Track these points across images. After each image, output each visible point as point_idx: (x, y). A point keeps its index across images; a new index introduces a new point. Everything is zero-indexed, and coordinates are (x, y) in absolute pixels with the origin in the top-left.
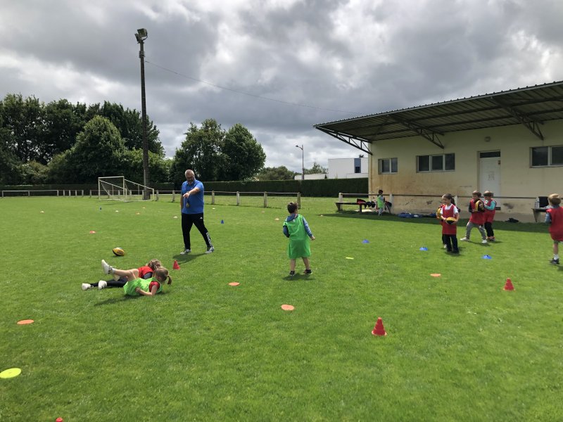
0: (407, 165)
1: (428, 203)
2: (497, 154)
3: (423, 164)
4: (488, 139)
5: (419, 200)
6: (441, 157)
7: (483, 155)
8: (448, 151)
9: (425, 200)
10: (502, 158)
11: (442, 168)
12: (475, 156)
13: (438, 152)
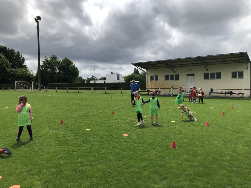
0: (161, 78)
1: (169, 91)
2: (193, 75)
3: (167, 78)
4: (190, 70)
5: (166, 90)
6: (174, 76)
7: (188, 75)
8: (176, 73)
9: (168, 90)
10: (195, 76)
11: (174, 79)
12: (186, 75)
13: (173, 74)
